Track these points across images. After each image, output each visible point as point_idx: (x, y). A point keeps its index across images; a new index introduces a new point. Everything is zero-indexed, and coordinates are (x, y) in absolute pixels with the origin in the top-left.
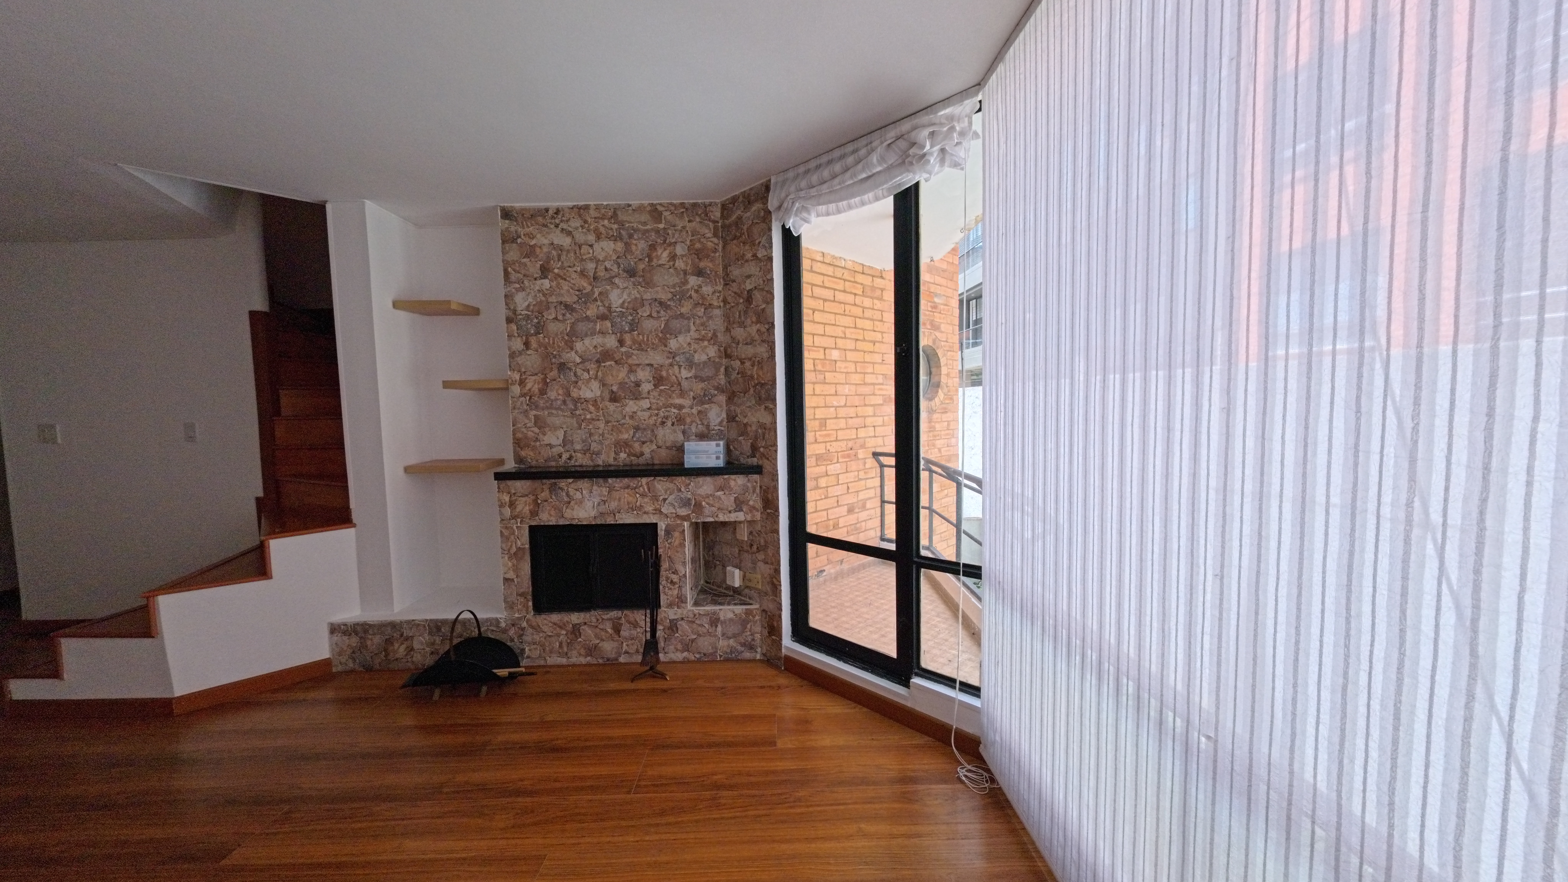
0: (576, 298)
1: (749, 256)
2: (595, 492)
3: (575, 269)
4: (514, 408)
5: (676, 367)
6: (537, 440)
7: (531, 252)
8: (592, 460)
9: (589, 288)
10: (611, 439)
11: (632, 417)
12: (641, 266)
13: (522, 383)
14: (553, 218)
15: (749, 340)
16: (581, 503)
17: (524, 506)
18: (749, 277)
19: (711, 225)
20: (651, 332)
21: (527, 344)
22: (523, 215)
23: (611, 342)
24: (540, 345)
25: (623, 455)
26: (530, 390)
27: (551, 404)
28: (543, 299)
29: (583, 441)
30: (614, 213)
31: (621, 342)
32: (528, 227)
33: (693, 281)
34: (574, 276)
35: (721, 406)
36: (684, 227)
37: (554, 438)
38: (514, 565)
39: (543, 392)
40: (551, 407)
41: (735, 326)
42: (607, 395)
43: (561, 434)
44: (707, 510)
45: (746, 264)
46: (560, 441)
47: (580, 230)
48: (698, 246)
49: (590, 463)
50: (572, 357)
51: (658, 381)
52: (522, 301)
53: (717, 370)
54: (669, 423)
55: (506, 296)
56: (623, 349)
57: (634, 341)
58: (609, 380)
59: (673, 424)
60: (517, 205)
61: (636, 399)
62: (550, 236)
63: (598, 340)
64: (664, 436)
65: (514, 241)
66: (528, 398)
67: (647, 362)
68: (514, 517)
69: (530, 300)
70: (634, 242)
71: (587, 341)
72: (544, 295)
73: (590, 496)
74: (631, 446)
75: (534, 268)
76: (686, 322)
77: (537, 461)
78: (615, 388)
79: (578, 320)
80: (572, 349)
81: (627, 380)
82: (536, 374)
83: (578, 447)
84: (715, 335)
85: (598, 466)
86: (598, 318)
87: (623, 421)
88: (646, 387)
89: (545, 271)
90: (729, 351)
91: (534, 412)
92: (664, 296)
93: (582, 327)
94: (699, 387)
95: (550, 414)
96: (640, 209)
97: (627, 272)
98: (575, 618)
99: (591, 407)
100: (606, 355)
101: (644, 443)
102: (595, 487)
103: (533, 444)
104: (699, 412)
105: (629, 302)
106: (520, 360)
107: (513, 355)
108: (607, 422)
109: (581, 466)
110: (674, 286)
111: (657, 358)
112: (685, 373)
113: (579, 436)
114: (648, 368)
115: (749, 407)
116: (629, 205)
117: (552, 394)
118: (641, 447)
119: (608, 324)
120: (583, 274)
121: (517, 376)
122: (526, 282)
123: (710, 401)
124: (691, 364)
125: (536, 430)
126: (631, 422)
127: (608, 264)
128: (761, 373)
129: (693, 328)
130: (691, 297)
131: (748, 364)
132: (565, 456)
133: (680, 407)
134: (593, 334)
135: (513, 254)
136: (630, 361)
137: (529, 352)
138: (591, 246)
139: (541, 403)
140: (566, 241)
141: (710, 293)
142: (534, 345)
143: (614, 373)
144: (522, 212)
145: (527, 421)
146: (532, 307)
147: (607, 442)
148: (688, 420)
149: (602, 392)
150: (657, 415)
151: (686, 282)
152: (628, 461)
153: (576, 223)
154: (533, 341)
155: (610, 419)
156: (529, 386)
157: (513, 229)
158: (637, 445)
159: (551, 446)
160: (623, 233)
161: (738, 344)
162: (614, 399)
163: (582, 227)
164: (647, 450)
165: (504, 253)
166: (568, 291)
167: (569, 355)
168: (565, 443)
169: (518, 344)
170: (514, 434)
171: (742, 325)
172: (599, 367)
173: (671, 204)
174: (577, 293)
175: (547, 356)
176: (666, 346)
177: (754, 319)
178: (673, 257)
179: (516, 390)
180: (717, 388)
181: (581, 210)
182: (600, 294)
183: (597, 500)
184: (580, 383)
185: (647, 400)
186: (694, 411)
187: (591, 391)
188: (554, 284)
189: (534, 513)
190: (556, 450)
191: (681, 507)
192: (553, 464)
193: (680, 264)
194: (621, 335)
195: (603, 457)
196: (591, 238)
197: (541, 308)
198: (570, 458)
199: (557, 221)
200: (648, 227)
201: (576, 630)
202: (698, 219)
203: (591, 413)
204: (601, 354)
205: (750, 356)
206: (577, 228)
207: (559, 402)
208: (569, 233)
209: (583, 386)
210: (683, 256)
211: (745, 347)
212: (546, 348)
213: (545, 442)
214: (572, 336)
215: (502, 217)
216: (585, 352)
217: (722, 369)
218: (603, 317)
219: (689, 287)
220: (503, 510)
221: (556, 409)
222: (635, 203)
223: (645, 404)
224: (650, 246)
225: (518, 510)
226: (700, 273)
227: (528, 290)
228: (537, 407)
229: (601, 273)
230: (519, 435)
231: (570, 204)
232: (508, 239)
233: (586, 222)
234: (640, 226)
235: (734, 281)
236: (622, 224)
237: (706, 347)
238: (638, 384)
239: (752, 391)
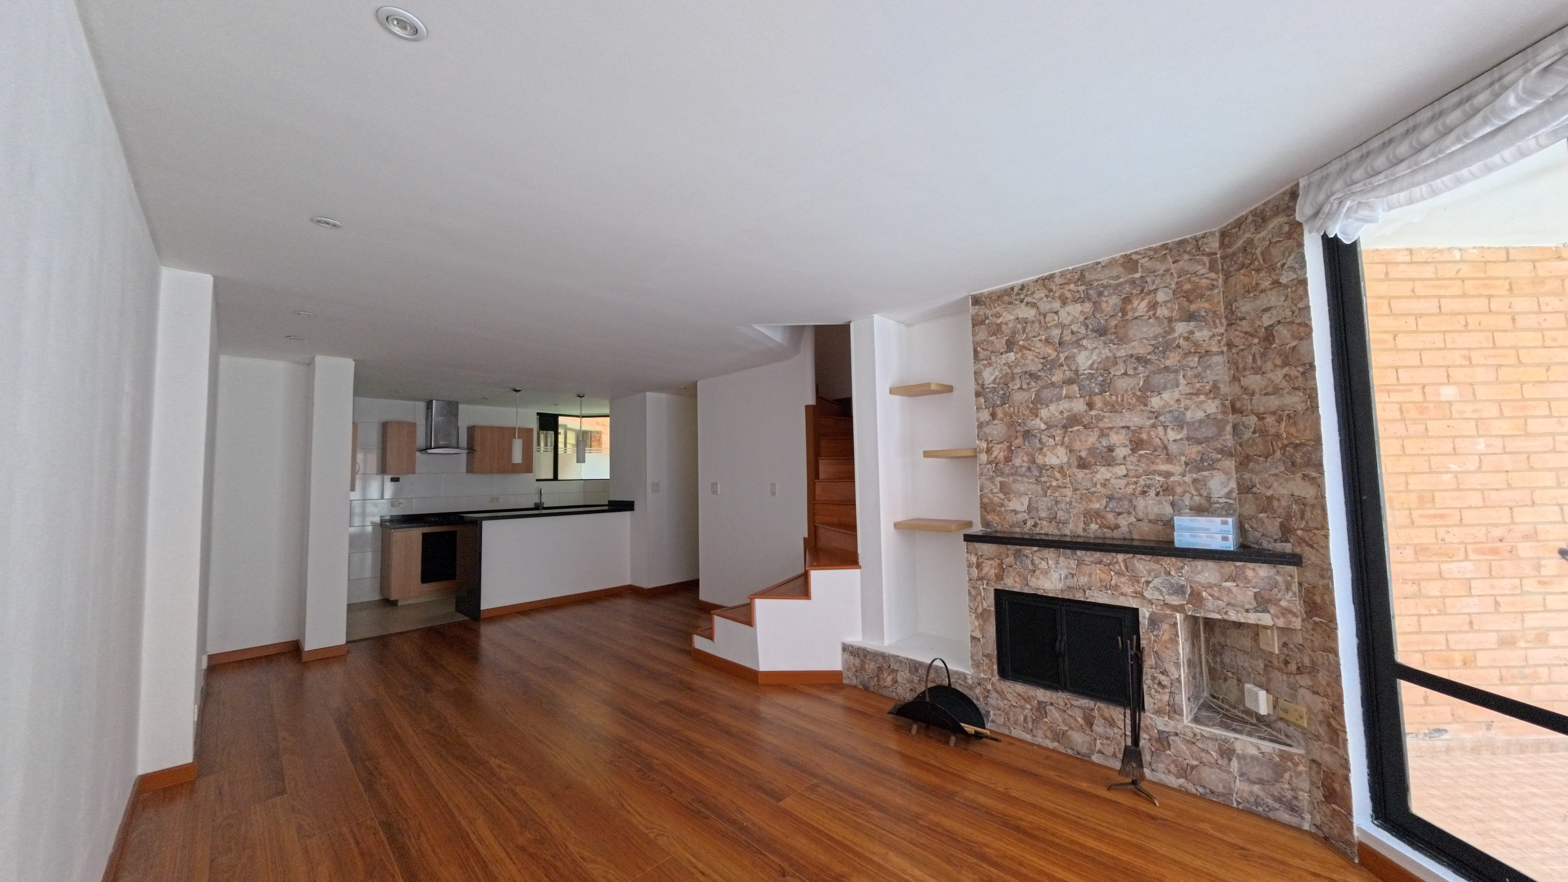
0: (1040, 366)
1: (1266, 284)
2: (1062, 564)
3: (1039, 338)
4: (981, 475)
5: (1160, 429)
6: (1002, 505)
7: (997, 330)
8: (1059, 529)
9: (1054, 354)
10: (1080, 508)
11: (1104, 485)
12: (1113, 323)
13: (989, 451)
14: (1018, 294)
15: (1270, 390)
16: (1047, 573)
17: (989, 569)
18: (1267, 310)
19: (1206, 259)
20: (1126, 391)
21: (993, 415)
22: (990, 298)
23: (1079, 406)
24: (1006, 414)
25: (1094, 526)
26: (996, 458)
27: (1016, 471)
28: (1009, 371)
29: (1049, 510)
30: (1081, 276)
31: (1090, 405)
32: (995, 308)
33: (1181, 328)
34: (1039, 344)
35: (1227, 473)
36: (1167, 271)
37: (1018, 504)
38: (980, 625)
39: (1008, 460)
40: (1015, 474)
41: (1247, 373)
42: (1074, 462)
43: (1025, 500)
44: (1210, 603)
45: (1263, 295)
46: (1025, 508)
47: (1045, 299)
48: (1187, 286)
49: (1056, 532)
50: (1037, 424)
51: (1137, 444)
52: (989, 376)
53: (1221, 430)
54: (1152, 493)
55: (975, 373)
56: (1093, 413)
57: (1106, 404)
58: (1077, 445)
59: (1157, 494)
60: (985, 291)
61: (1109, 465)
62: (1015, 312)
63: (1064, 405)
64: (1146, 507)
65: (982, 322)
66: (994, 465)
67: (1122, 424)
68: (981, 579)
69: (997, 373)
70: (1104, 299)
71: (1053, 407)
72: (1010, 367)
73: (1057, 568)
74: (1103, 517)
75: (1000, 344)
76: (1172, 376)
77: (1002, 526)
78: (1083, 454)
79: (1043, 387)
80: (1037, 416)
81: (1098, 445)
82: (1002, 442)
83: (1043, 514)
84: (1215, 387)
85: (1065, 535)
86: (1064, 383)
87: (1093, 489)
88: (1121, 452)
89: (1010, 345)
90: (1238, 405)
91: (1000, 479)
92: (1141, 351)
93: (1047, 394)
94: (1193, 451)
95: (1015, 481)
96: (1111, 263)
97: (1096, 331)
98: (1041, 694)
99: (1057, 474)
100: (1073, 420)
101: (1119, 514)
102: (1062, 559)
103: (998, 509)
104: (1195, 481)
105: (1099, 363)
106: (987, 430)
107: (980, 426)
108: (1076, 490)
109: (1047, 534)
110: (1155, 337)
111: (1135, 419)
112: (1172, 435)
113: (1044, 504)
114: (1124, 431)
115: (1276, 475)
116: (1098, 263)
117: (1017, 462)
118: (1116, 519)
119: (1075, 388)
120: (1048, 341)
121: (984, 445)
122: (993, 358)
123: (1211, 467)
124: (1180, 423)
125: (1001, 496)
126: (1103, 490)
127: (1074, 328)
128: (1293, 430)
129: (1182, 381)
130: (1178, 346)
131: (1270, 420)
132: (1030, 523)
133: (1168, 475)
134: (1059, 399)
135: (982, 335)
136: (1101, 425)
137: (995, 422)
138: (1056, 313)
139: (1007, 470)
140: (1030, 313)
141: (1207, 339)
142: (1000, 414)
143: (1083, 439)
144: (990, 296)
145: (993, 487)
146: (998, 380)
147: (1075, 512)
148: (1179, 490)
149: (1069, 459)
150: (1136, 483)
151: (1173, 330)
152: (1099, 533)
153: (1041, 294)
154: (999, 412)
155: (1078, 486)
156: (995, 454)
157: (981, 313)
158: (1110, 517)
159: (1015, 512)
160: (1091, 292)
161: (1253, 394)
162: (1083, 465)
163: (1047, 296)
164: (1124, 522)
165: (974, 334)
166: (1033, 360)
167: (1034, 422)
168: (1030, 509)
169: (985, 416)
170: (981, 499)
171: (1258, 371)
172: (1065, 433)
173: (1150, 249)
174: (1042, 361)
175: (1011, 425)
176: (1146, 405)
177: (1278, 361)
178: (1153, 306)
179: (984, 457)
180: (1221, 451)
181: (1045, 281)
182: (1067, 358)
183: (1064, 573)
184: (1045, 450)
185: (1123, 467)
186: (1188, 479)
187: (1056, 457)
188: (1019, 356)
189: (999, 577)
190: (1021, 517)
191: (1170, 594)
192: (1018, 530)
193: (1162, 312)
194: (1091, 398)
195: (1071, 526)
196: (1056, 305)
197: (1006, 380)
198: (1035, 525)
199: (1022, 296)
200: (1122, 280)
201: (1041, 708)
202: (1186, 257)
203: (1057, 480)
204: (1067, 419)
205: (1272, 409)
206: (1041, 299)
207: (1024, 469)
208: (1034, 305)
209: (1048, 453)
210: (1166, 302)
211: (1264, 399)
212: (1011, 417)
213: (1010, 508)
214: (1037, 404)
215: (972, 305)
216: (1051, 417)
217: (1229, 428)
218: (1070, 382)
219: (1176, 335)
220: (971, 570)
221: (1021, 475)
222: (1104, 259)
223: (1121, 470)
224: (1123, 299)
225: (984, 572)
226: (1191, 317)
227: (995, 365)
228: (1002, 474)
229: (1067, 337)
230: (986, 500)
231: (1035, 277)
232: (977, 323)
233: (1050, 290)
234: (1112, 282)
235: (1243, 319)
236: (1090, 284)
237: (1202, 402)
238: (1111, 449)
239: (1278, 454)
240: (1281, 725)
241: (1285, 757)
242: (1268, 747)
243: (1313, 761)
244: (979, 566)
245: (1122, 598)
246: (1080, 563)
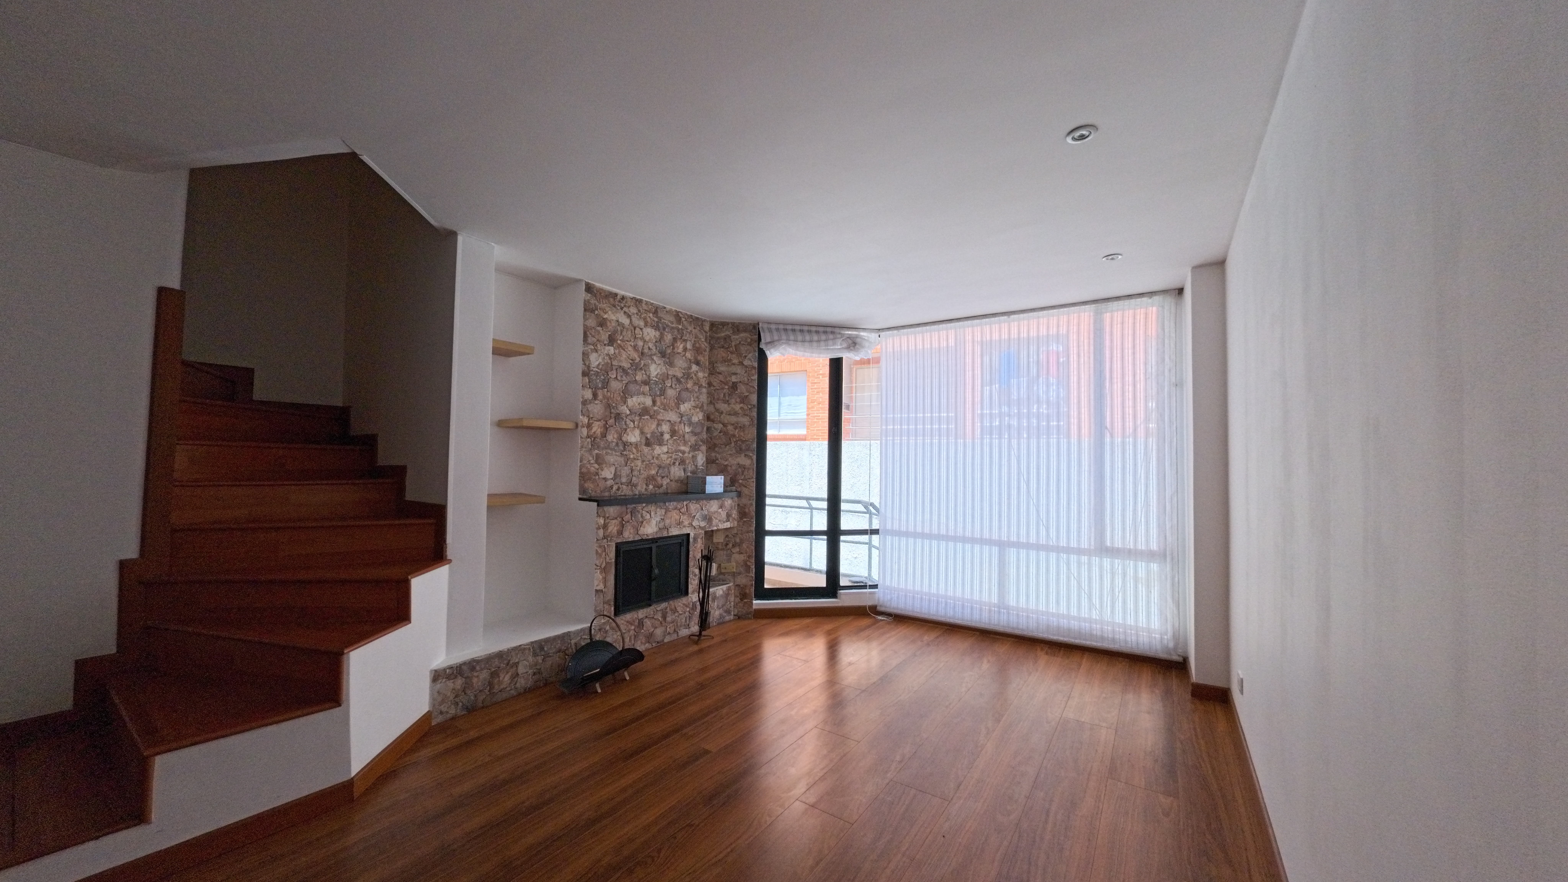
0: (629, 365)
1: (735, 361)
2: (658, 513)
3: (630, 343)
4: (582, 447)
5: (683, 424)
6: (597, 474)
7: (602, 323)
8: (632, 491)
9: (638, 360)
10: (645, 474)
11: (657, 458)
12: (669, 351)
13: (589, 426)
14: (619, 301)
15: (732, 413)
16: (650, 521)
17: (613, 528)
18: (735, 374)
19: (704, 334)
21: (595, 396)
22: (601, 293)
23: (648, 401)
24: (604, 396)
25: (651, 487)
26: (594, 433)
27: (609, 445)
28: (609, 361)
29: (627, 476)
30: (656, 310)
31: (654, 402)
32: (604, 304)
33: (694, 368)
34: (630, 348)
35: (703, 453)
36: (691, 331)
37: (608, 473)
38: (603, 578)
39: (604, 435)
40: (608, 447)
41: (719, 402)
42: (644, 441)
43: (613, 469)
44: (715, 522)
45: (733, 366)
46: (611, 476)
47: (636, 316)
48: (697, 345)
49: (631, 493)
50: (624, 410)
51: (673, 433)
52: (595, 360)
53: (703, 429)
54: (677, 463)
55: (583, 353)
56: (656, 408)
57: (662, 404)
58: (646, 430)
59: (679, 464)
60: (598, 285)
61: (660, 445)
62: (618, 315)
63: (641, 399)
64: (674, 473)
65: (592, 311)
66: (593, 439)
67: (668, 419)
68: (605, 537)
69: (600, 360)
70: (666, 334)
71: (634, 399)
72: (610, 359)
73: (655, 516)
74: (655, 480)
75: (604, 337)
76: (689, 394)
77: (596, 492)
78: (649, 436)
79: (629, 382)
80: (625, 403)
81: (656, 431)
82: (600, 420)
83: (624, 480)
84: (702, 406)
85: (636, 495)
86: (642, 383)
87: (652, 461)
88: (667, 436)
89: (612, 341)
90: (712, 417)
91: (596, 451)
92: (679, 375)
93: (632, 387)
94: (693, 439)
95: (607, 454)
96: (669, 312)
97: (661, 353)
98: (641, 613)
99: (634, 449)
100: (645, 411)
101: (663, 477)
102: (658, 509)
103: (594, 477)
104: (693, 456)
105: (661, 375)
106: (590, 407)
107: (585, 403)
108: (643, 461)
109: (625, 495)
110: (684, 369)
111: (673, 416)
112: (687, 429)
113: (625, 471)
114: (668, 423)
115: (730, 454)
116: (665, 308)
117: (610, 438)
118: (662, 480)
119: (647, 388)
120: (635, 347)
121: (586, 420)
122: (598, 346)
123: (698, 450)
124: (690, 423)
125: (596, 466)
126: (656, 461)
127: (651, 345)
128: (742, 434)
129: (692, 399)
130: (692, 378)
131: (730, 427)
132: (615, 487)
133: (683, 452)
134: (638, 394)
135: (592, 322)
136: (659, 417)
137: (596, 402)
138: (641, 329)
139: (602, 444)
140: (626, 321)
141: (702, 377)
142: (600, 397)
143: (649, 425)
144: (600, 290)
145: (591, 458)
146: (601, 366)
147: (643, 476)
148: (687, 462)
149: (641, 438)
150: (671, 457)
151: (690, 368)
152: (653, 492)
153: (633, 310)
154: (600, 394)
155: (645, 458)
156: (594, 429)
157: (593, 301)
158: (659, 479)
159: (605, 479)
160: (660, 325)
161: (722, 413)
162: (648, 444)
163: (637, 313)
164: (665, 482)
165: (585, 319)
166: (626, 358)
167: (623, 408)
168: (616, 476)
169: (588, 394)
170: (580, 469)
171: (727, 402)
172: (640, 419)
173: (686, 314)
174: (631, 362)
175: (608, 406)
176: (678, 409)
177: (738, 400)
178: (685, 349)
179: (585, 431)
180: (702, 441)
181: (638, 302)
182: (645, 365)
183: (658, 519)
184: (628, 430)
185: (666, 446)
186: (690, 455)
187: (633, 437)
188: (617, 351)
189: (620, 533)
190: (610, 483)
191: (702, 521)
192: (607, 494)
193: (688, 355)
194: (655, 398)
195: (639, 488)
196: (642, 324)
197: (607, 369)
198: (618, 489)
199: (622, 305)
200: (674, 325)
201: (641, 623)
202: (698, 328)
203: (633, 454)
204: (642, 410)
205: (732, 423)
206: (634, 314)
207: (614, 444)
208: (629, 316)
209: (630, 433)
210: (690, 350)
211: (728, 417)
212: (608, 400)
213: (603, 477)
214: (625, 394)
215: (586, 291)
216: (633, 406)
217: (705, 429)
218: (646, 383)
219: (692, 371)
220: (599, 531)
221: (611, 449)
222: (668, 307)
223: (665, 449)
224: (674, 338)
225: (609, 531)
226: (698, 363)
227: (599, 352)
228: (598, 447)
229: (646, 351)
230: (584, 470)
231: (632, 295)
232: (588, 309)
233: (639, 311)
234: (669, 324)
235: (720, 374)
236: (660, 319)
237: (698, 413)
238: (662, 434)
239: (733, 444)
240: (721, 577)
241: (729, 589)
242: (725, 587)
243: (737, 585)
244: (605, 527)
245: (684, 529)
246: (667, 510)
